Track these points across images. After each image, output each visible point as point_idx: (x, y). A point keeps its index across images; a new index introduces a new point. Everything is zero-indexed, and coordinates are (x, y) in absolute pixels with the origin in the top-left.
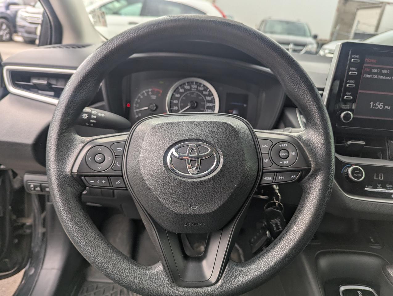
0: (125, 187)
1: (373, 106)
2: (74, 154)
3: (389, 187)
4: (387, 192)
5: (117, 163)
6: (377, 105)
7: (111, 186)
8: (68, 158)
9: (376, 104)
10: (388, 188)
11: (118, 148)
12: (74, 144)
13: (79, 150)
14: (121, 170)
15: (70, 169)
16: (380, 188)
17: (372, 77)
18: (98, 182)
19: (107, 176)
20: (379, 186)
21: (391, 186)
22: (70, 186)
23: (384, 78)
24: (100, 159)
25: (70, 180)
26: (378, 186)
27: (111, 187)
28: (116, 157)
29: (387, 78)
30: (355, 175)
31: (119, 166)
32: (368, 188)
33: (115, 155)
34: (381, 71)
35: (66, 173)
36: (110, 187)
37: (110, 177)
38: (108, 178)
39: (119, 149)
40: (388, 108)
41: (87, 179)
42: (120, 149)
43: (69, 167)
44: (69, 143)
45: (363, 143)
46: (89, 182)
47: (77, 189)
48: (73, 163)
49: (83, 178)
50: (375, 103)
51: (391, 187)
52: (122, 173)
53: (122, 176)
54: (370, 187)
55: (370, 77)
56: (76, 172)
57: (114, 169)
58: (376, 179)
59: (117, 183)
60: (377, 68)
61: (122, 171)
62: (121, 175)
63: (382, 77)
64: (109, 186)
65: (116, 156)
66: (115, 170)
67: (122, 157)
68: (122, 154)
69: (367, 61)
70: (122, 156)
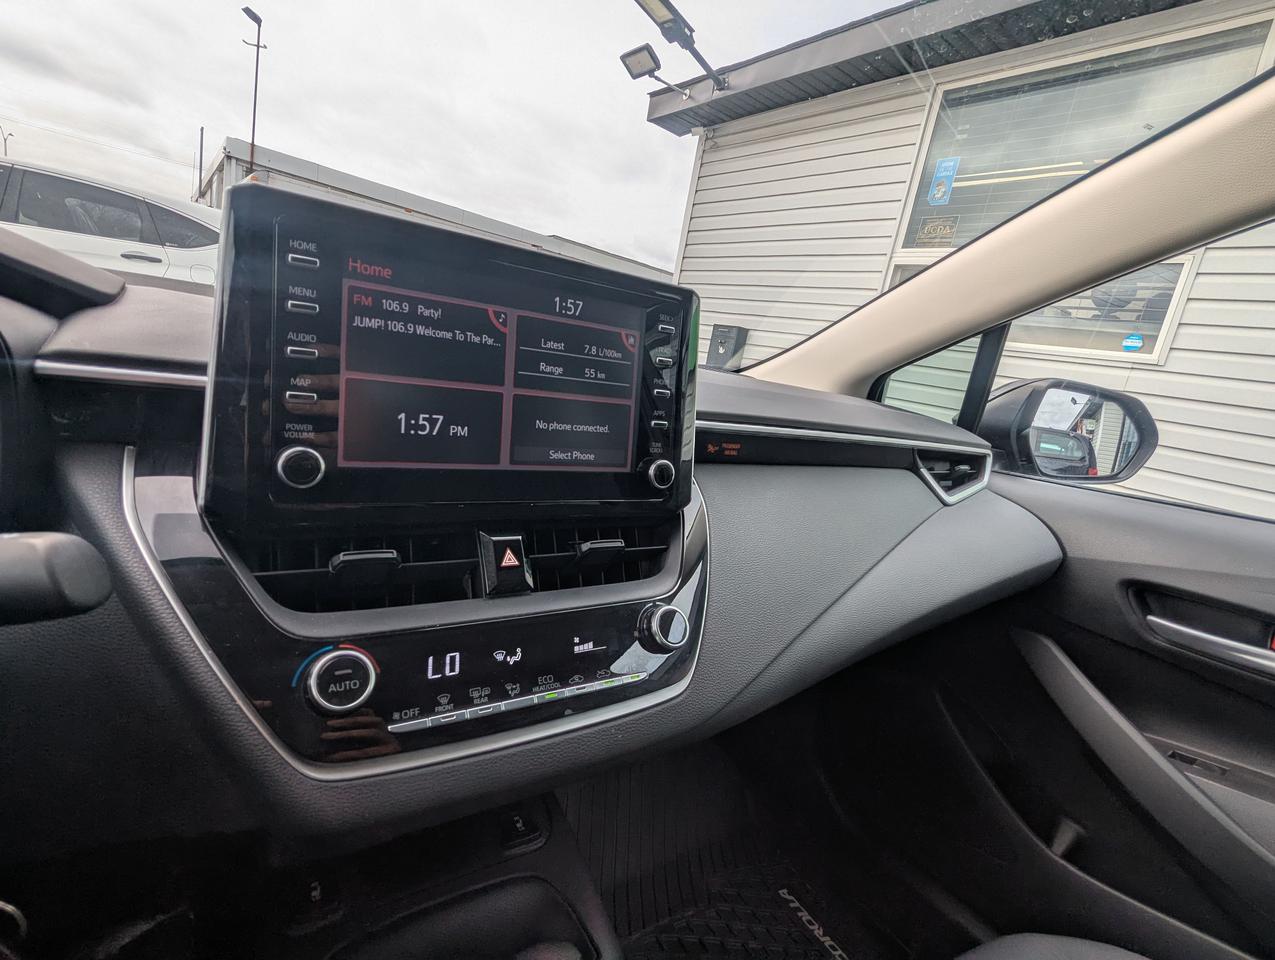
1: (408, 426)
3: (480, 697)
4: (468, 716)
6: (421, 422)
9: (417, 420)
10: (475, 702)
16: (447, 707)
17: (386, 325)
20: (444, 700)
21: (487, 691)
23: (430, 332)
26: (440, 704)
29: (440, 335)
30: (332, 688)
32: (401, 720)
34: (413, 309)
40: (462, 431)
45: (390, 555)
50: (412, 415)
51: (486, 696)
54: (410, 713)
55: (379, 327)
58: (436, 676)
60: (400, 299)
63: (420, 330)
69: (355, 268)
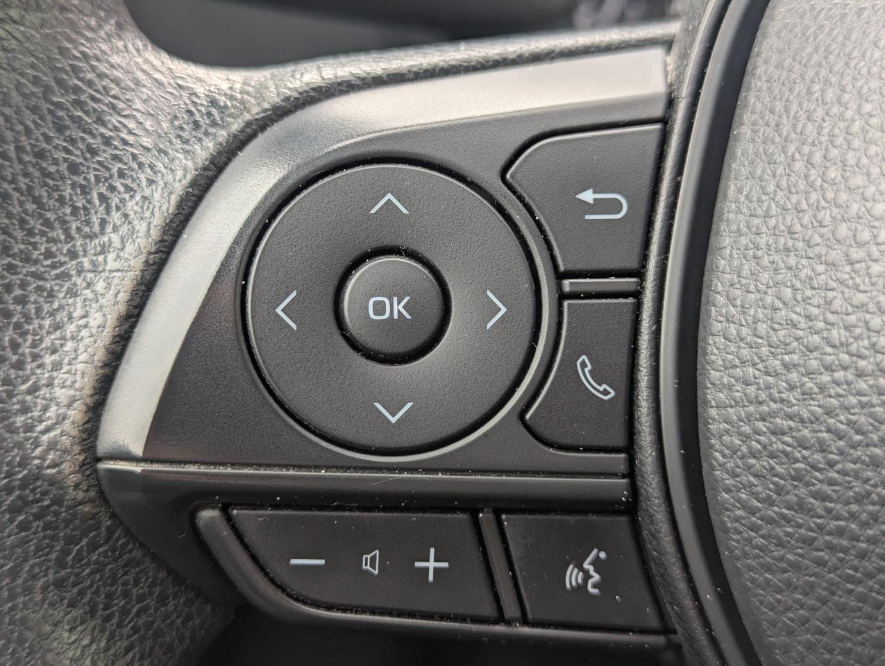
0: (654, 622)
2: (104, 250)
5: (585, 368)
7: (511, 610)
8: (51, 295)
11: (588, 196)
12: (107, 141)
13: (163, 204)
14: (620, 440)
15: (76, 414)
18: (370, 562)
19: (470, 505)
22: (72, 604)
24: (397, 308)
25: (71, 541)
27: (509, 623)
28: (562, 296)
31: (605, 392)
33: (560, 276)
35: (23, 464)
36: (500, 619)
37: (497, 513)
38: (476, 524)
39: (599, 206)
41: (253, 537)
42: (614, 206)
43: (62, 394)
44: (60, 129)
46: (275, 567)
47: (149, 626)
48: (100, 355)
49: (208, 515)
52: (631, 473)
53: (631, 507)
56: (138, 449)
57: (541, 429)
59: (572, 577)
61: (630, 448)
62: (624, 495)
64: (488, 610)
65: (567, 284)
66: (547, 433)
67: (637, 294)
68: (633, 263)
70: (629, 282)
